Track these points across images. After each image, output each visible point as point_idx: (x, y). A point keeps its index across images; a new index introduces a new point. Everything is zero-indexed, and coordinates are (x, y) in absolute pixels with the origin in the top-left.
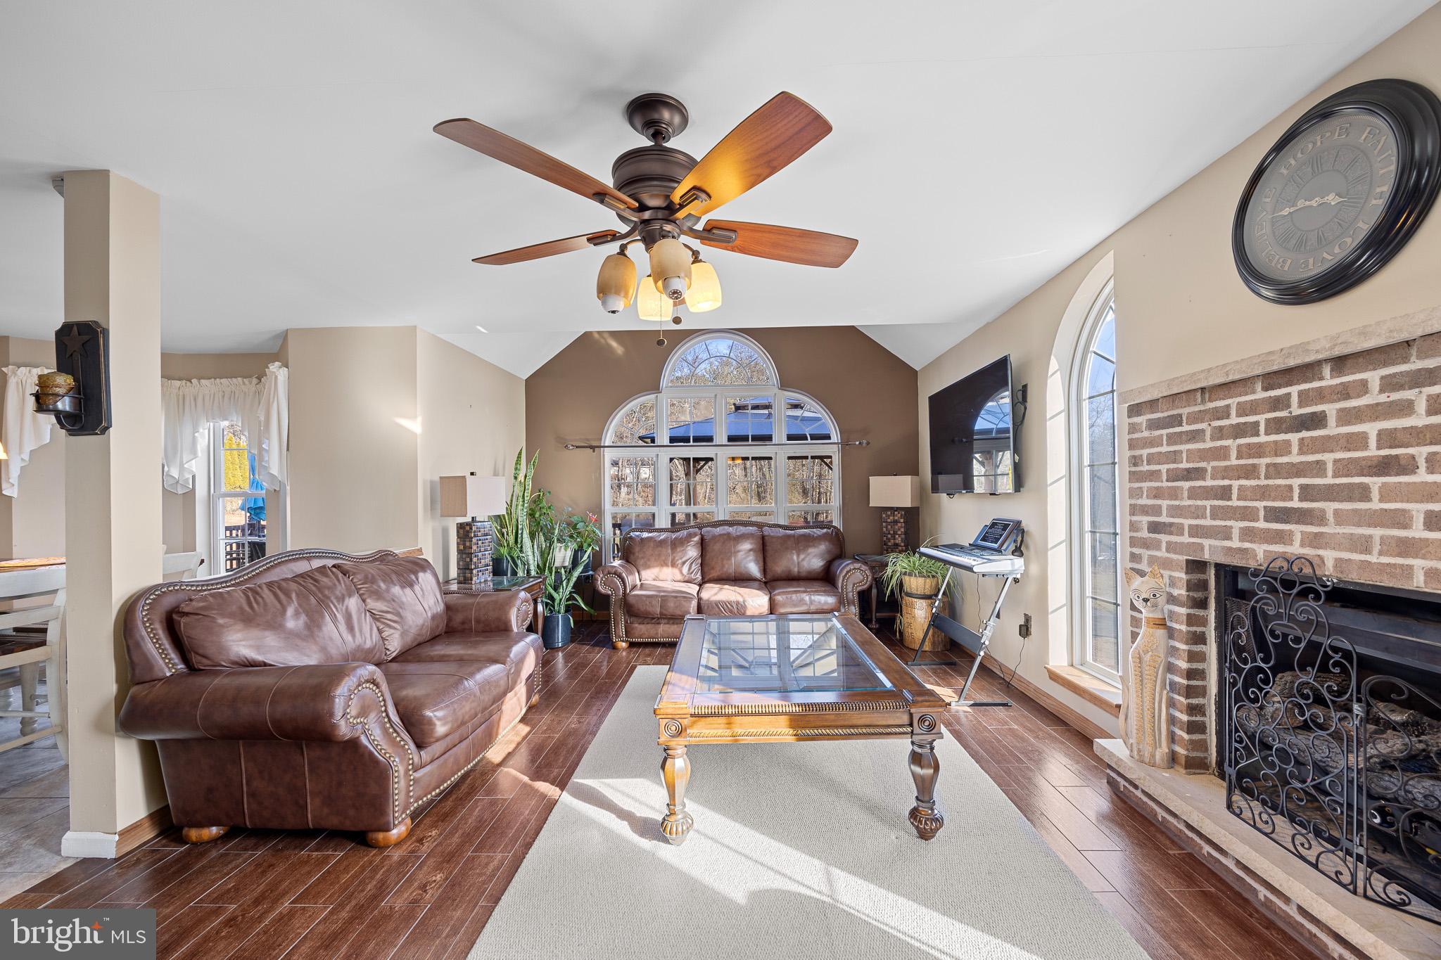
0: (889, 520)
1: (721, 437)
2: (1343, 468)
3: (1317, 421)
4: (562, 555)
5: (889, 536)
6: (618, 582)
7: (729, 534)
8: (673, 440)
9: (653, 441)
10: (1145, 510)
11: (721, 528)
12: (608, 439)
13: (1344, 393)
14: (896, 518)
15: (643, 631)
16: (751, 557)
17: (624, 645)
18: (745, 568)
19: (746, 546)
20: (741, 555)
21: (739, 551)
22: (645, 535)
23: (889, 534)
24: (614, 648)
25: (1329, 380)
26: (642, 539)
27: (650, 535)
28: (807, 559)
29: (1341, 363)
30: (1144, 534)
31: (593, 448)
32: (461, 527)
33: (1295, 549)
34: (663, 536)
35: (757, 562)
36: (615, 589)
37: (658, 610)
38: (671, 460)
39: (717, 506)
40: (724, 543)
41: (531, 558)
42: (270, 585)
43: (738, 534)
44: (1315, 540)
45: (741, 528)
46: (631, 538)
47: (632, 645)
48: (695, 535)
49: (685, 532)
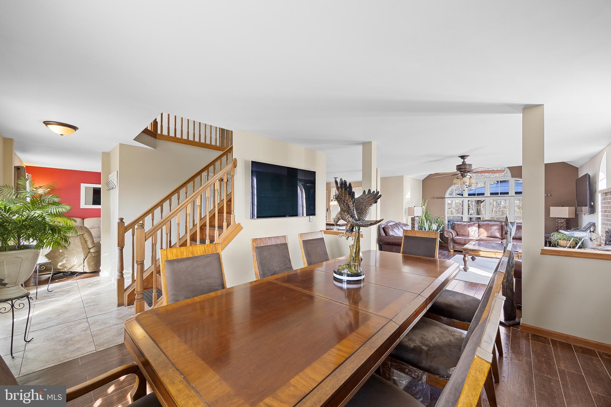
0: (559, 222)
1: (487, 194)
4: (434, 227)
5: (559, 228)
6: (451, 234)
7: (488, 224)
8: (469, 195)
9: (462, 195)
11: (486, 222)
12: (447, 195)
14: (562, 221)
15: (458, 247)
16: (497, 231)
17: (452, 251)
18: (494, 234)
19: (495, 227)
20: (492, 230)
21: (492, 229)
22: (459, 223)
23: (559, 227)
24: (449, 251)
26: (458, 224)
27: (461, 223)
28: (519, 233)
31: (442, 198)
32: (412, 218)
34: (465, 223)
35: (499, 232)
36: (450, 236)
37: (463, 242)
38: (469, 201)
39: (485, 215)
40: (486, 226)
41: (426, 226)
42: (390, 225)
43: (492, 224)
45: (494, 222)
46: (454, 223)
47: (455, 251)
48: (476, 223)
49: (473, 223)
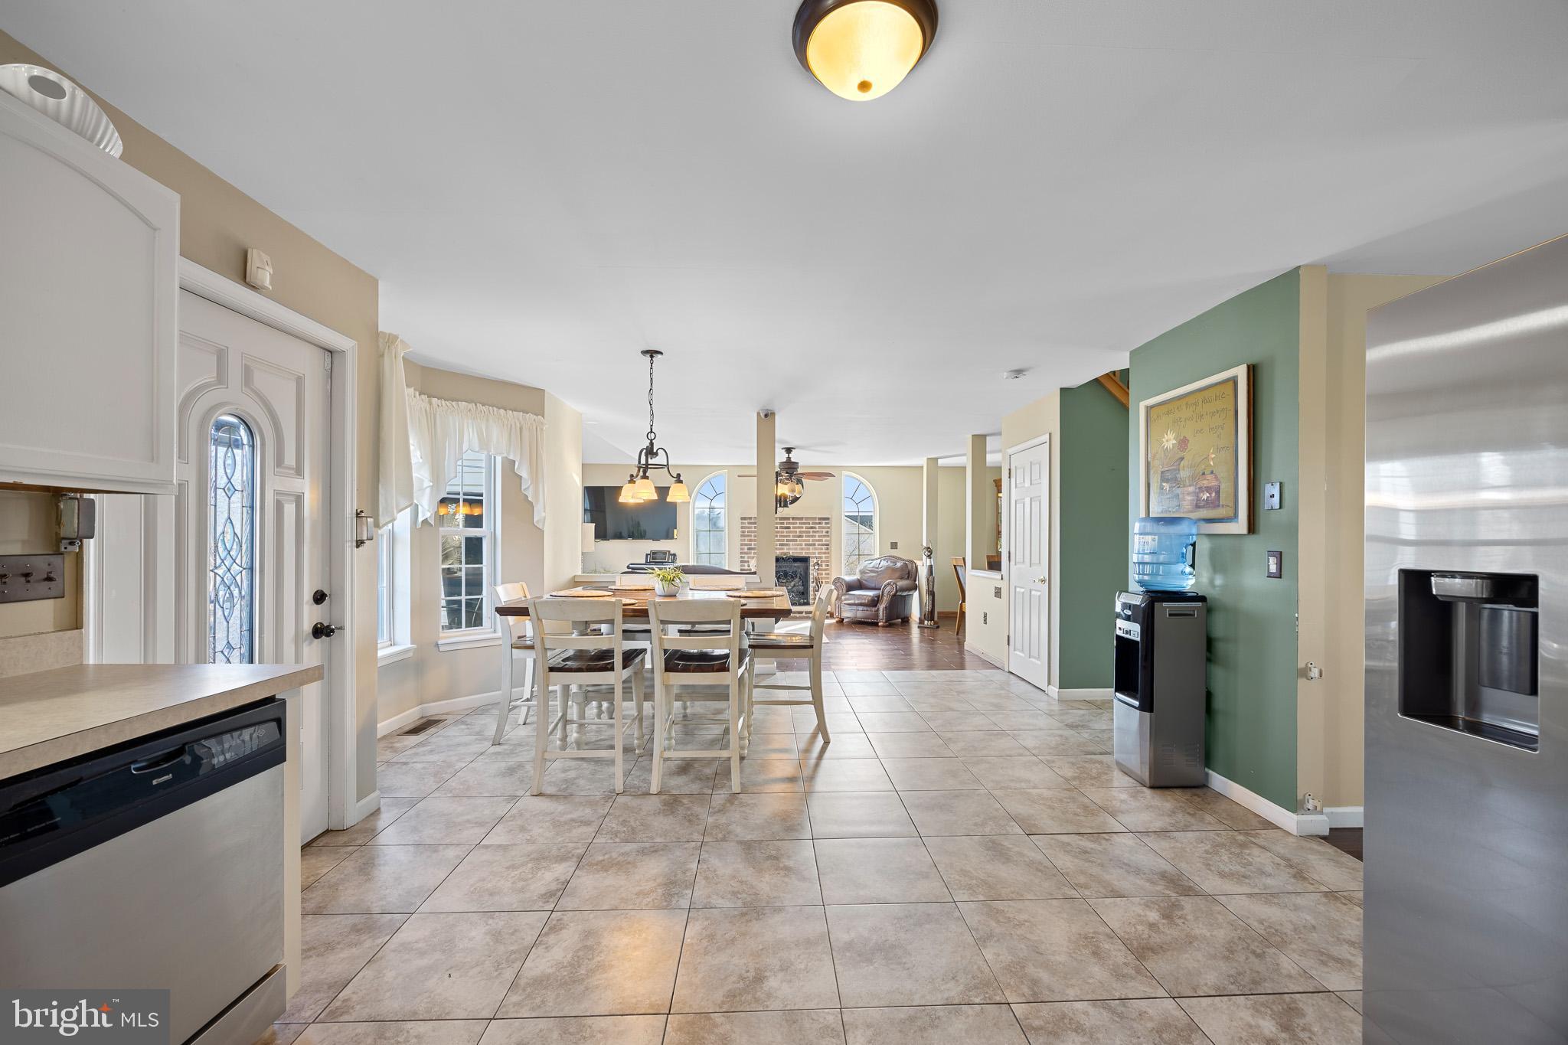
2: (793, 536)
3: (789, 528)
10: (746, 545)
13: (794, 524)
25: (791, 521)
29: (793, 518)
30: (746, 551)
33: (785, 551)
44: (789, 549)
